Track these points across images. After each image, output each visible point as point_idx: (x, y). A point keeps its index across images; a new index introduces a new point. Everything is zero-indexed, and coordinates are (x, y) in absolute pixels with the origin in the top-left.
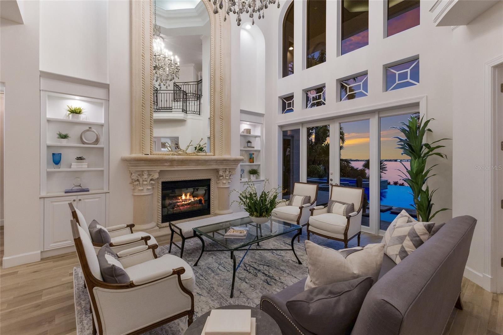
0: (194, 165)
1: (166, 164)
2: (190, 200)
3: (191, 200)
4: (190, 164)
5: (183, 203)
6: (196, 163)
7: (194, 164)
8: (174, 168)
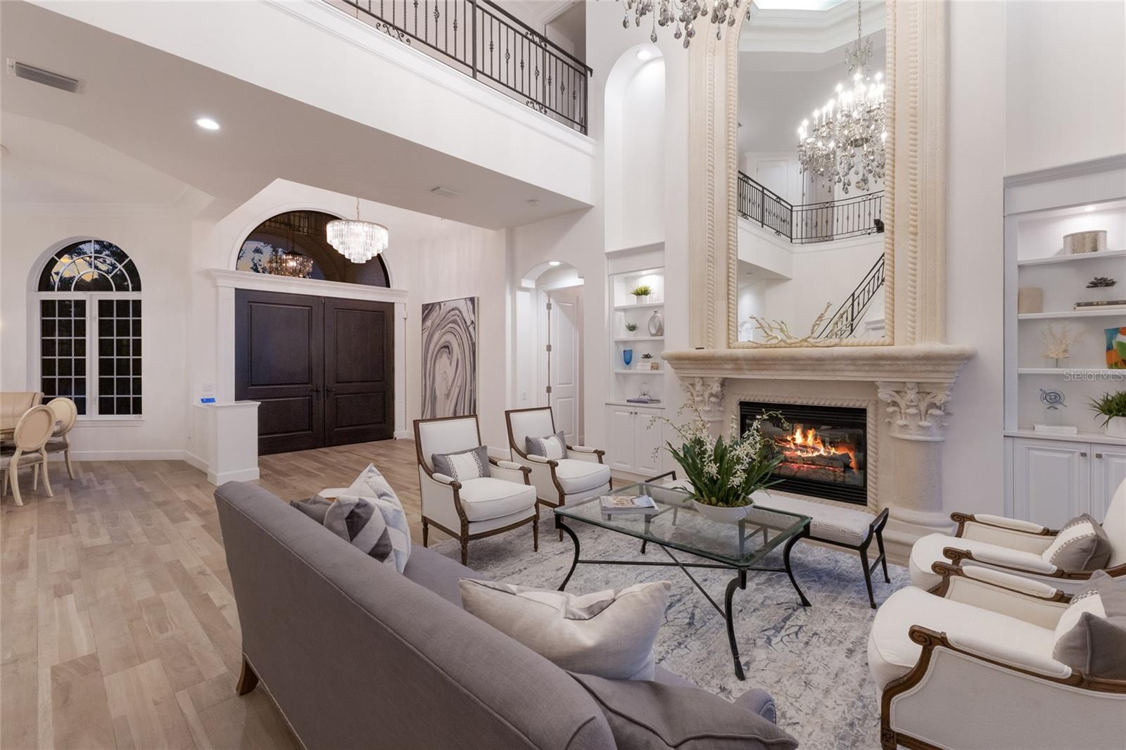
0: (787, 370)
1: (726, 366)
2: (815, 449)
3: (819, 450)
4: (777, 367)
5: (799, 453)
6: (793, 364)
7: (787, 367)
8: (745, 374)
